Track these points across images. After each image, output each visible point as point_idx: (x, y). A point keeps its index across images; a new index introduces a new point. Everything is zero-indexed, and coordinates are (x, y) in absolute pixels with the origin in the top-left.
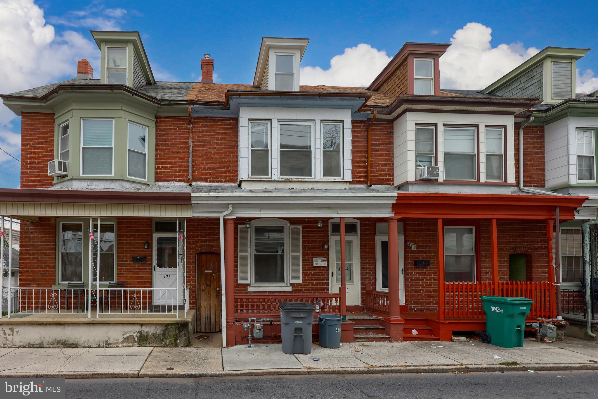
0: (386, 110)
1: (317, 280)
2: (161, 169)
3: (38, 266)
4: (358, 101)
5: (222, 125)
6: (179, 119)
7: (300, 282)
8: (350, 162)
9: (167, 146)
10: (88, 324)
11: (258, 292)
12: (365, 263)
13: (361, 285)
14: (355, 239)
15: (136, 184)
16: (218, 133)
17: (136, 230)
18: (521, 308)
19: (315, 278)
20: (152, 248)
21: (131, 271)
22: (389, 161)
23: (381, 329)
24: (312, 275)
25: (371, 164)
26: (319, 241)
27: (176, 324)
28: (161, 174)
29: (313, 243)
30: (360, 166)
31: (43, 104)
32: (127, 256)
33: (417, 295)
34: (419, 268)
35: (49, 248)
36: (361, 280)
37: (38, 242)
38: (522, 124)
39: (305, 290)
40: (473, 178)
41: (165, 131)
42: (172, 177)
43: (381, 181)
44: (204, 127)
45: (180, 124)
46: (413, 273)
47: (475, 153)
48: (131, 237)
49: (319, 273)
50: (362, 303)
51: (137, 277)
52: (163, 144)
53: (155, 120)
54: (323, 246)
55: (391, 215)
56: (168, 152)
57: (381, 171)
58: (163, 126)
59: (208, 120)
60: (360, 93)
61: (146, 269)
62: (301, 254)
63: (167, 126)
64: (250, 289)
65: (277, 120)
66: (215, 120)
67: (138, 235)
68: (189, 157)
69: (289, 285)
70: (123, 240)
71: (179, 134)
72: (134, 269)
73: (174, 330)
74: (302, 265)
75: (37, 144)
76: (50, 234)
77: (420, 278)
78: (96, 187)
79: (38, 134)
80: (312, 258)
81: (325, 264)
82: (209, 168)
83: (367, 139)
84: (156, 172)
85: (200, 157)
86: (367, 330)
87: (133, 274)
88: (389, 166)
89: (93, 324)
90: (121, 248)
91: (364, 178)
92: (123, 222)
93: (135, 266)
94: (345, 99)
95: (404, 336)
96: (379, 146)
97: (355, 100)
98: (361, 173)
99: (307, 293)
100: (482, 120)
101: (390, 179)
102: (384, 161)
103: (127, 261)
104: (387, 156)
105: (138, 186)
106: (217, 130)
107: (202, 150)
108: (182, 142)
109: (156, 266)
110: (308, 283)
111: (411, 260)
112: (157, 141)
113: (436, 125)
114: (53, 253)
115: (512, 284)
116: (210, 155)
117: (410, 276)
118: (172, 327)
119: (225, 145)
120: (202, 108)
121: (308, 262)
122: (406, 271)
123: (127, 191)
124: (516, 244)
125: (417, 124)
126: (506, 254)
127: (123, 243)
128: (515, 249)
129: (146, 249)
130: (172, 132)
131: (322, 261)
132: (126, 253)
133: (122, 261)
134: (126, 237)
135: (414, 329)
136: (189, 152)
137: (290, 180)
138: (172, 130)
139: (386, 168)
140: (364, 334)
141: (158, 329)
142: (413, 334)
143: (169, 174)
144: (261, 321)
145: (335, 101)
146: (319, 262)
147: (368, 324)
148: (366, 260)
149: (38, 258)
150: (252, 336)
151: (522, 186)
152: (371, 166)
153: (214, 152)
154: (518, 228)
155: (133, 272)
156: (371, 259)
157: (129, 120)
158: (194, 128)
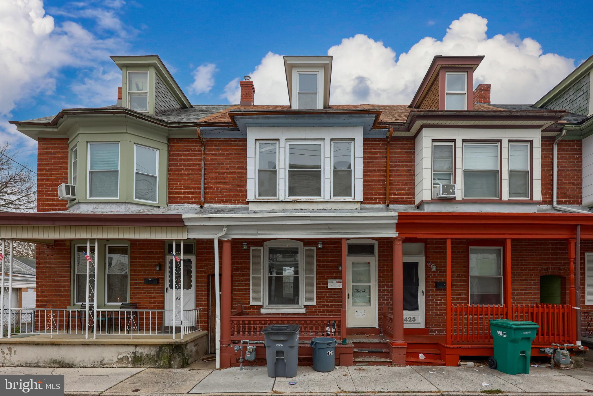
0: (402, 127)
1: (332, 302)
2: (174, 192)
3: (54, 287)
4: (368, 118)
5: (236, 146)
6: (192, 141)
7: (314, 304)
8: (362, 181)
9: (180, 169)
10: (83, 344)
11: (271, 314)
12: (383, 285)
13: (379, 308)
14: (373, 260)
15: (144, 207)
16: (231, 154)
17: (148, 252)
18: (524, 333)
19: (330, 300)
20: (164, 270)
21: (144, 293)
22: (410, 180)
23: (386, 352)
24: (327, 297)
25: (390, 183)
26: (334, 262)
27: (169, 345)
28: (174, 197)
29: (328, 265)
30: (379, 185)
31: (55, 130)
32: (140, 278)
33: (439, 318)
34: (441, 290)
35: (64, 270)
36: (379, 303)
37: (54, 264)
38: (556, 138)
39: (319, 312)
40: (496, 196)
41: (178, 154)
42: (185, 199)
43: (401, 201)
44: (217, 149)
45: (192, 146)
46: (434, 295)
47: (498, 170)
48: (144, 259)
49: (334, 294)
50: (379, 325)
51: (150, 298)
52: (176, 166)
53: (167, 142)
54: (338, 267)
55: (396, 235)
56: (180, 174)
57: (400, 190)
58: (175, 148)
59: (221, 141)
60: (369, 110)
61: (159, 291)
62: (315, 276)
63: (180, 148)
64: (263, 311)
65: (285, 139)
66: (228, 141)
67: (150, 257)
68: (201, 179)
69: (303, 307)
70: (136, 262)
71: (191, 156)
72: (146, 291)
73: (168, 351)
74: (317, 287)
75: (52, 169)
76: (65, 257)
77: (441, 300)
78: (102, 210)
79: (53, 159)
80: (327, 279)
81: (339, 286)
82: (222, 189)
83: (386, 157)
84: (169, 194)
85: (212, 179)
86: (371, 353)
87: (146, 296)
88: (410, 185)
89: (88, 345)
90: (134, 270)
91: (382, 198)
92: (136, 244)
93: (148, 288)
94: (354, 117)
95: (407, 360)
96: (399, 165)
97: (365, 117)
98: (380, 193)
99: (321, 315)
100: (505, 135)
101: (411, 198)
102: (404, 180)
103: (140, 283)
104: (407, 175)
105: (146, 209)
106: (230, 151)
107: (214, 172)
108: (195, 164)
109: (169, 288)
110: (323, 305)
111: (432, 282)
112: (169, 164)
113: (454, 141)
114: (67, 275)
115: (543, 307)
116: (223, 177)
117: (431, 298)
118: (166, 349)
119: (238, 167)
120: (213, 129)
121: (323, 284)
122: (427, 293)
123: (134, 213)
124: (548, 265)
125: (433, 141)
126: (536, 275)
127: (136, 265)
128: (547, 270)
129: (158, 270)
130: (185, 154)
131: (337, 283)
132: (138, 275)
133: (135, 283)
134: (139, 259)
135: (420, 353)
136: (201, 174)
137: (298, 201)
138: (185, 153)
139: (406, 187)
140: (367, 358)
141: (152, 350)
142: (420, 358)
143: (182, 197)
144: (254, 344)
145: (343, 119)
146: (333, 284)
147: (375, 348)
148: (384, 282)
149: (54, 280)
150: (244, 358)
151: (555, 203)
152: (390, 185)
153: (227, 174)
154: (550, 248)
155: (145, 293)
156: (389, 281)
157: (135, 143)
158: (207, 150)
